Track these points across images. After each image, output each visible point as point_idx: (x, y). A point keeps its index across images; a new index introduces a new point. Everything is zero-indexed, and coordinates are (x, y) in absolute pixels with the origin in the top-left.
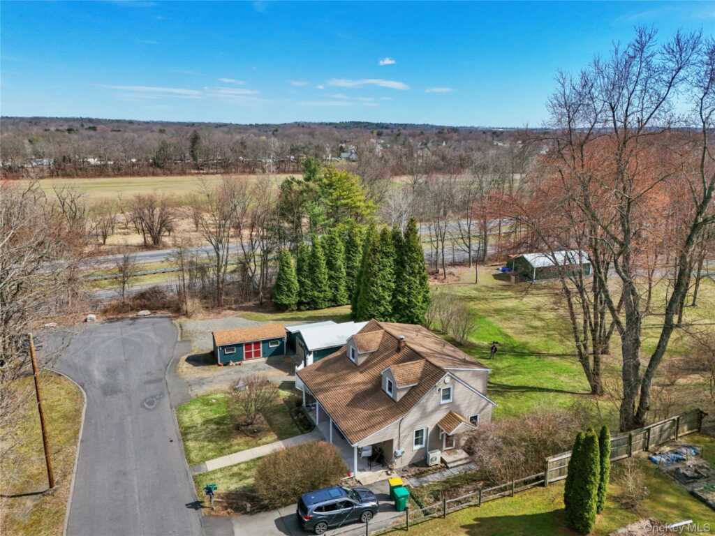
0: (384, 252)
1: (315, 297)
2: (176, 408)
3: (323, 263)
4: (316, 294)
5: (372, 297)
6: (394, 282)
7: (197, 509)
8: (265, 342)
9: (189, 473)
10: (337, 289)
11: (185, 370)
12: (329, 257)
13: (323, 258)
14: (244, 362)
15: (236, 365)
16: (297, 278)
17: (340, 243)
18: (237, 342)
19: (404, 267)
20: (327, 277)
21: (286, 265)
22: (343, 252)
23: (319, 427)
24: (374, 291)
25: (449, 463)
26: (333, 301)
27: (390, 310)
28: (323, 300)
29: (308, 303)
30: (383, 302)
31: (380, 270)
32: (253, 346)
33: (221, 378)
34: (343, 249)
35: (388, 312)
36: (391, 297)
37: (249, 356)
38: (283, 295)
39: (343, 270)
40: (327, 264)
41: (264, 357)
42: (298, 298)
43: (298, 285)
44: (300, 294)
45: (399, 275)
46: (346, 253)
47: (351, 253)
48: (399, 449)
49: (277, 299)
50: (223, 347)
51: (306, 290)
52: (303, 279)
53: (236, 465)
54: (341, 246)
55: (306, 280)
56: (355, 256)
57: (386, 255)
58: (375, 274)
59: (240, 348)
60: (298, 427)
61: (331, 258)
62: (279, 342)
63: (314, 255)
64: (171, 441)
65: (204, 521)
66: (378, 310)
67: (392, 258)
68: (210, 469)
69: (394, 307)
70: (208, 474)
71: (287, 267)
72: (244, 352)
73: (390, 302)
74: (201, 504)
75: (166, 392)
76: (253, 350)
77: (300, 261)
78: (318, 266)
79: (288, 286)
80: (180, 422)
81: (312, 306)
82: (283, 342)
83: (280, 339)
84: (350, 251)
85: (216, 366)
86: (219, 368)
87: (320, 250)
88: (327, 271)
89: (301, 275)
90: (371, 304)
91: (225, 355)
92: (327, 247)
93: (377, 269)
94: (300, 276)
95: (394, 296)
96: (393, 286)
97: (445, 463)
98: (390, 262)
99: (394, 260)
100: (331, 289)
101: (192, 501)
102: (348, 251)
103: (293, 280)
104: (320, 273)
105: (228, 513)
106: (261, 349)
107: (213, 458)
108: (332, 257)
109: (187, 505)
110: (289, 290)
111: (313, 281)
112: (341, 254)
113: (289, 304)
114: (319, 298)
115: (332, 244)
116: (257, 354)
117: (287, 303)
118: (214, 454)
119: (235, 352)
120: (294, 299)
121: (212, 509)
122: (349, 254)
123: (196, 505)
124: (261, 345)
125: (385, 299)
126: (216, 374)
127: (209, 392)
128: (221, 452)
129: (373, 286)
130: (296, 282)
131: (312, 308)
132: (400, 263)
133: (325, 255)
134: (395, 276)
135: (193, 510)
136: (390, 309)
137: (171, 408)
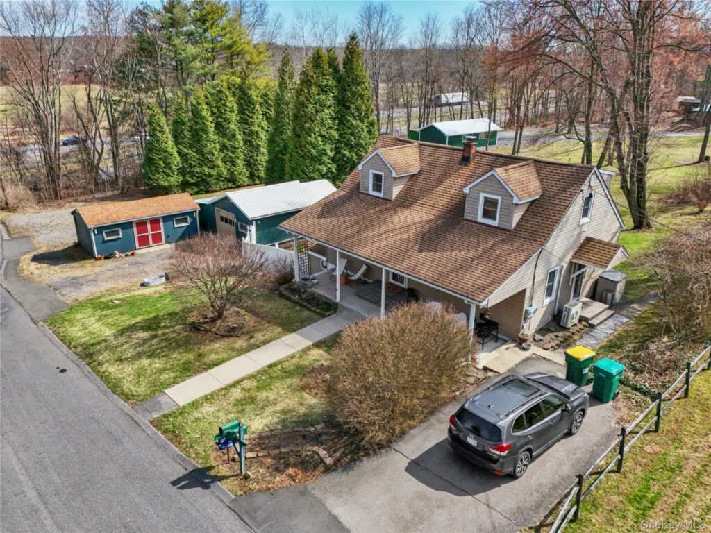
0: (320, 86)
1: (205, 175)
2: (45, 321)
3: (211, 128)
4: (207, 170)
5: (309, 151)
6: (337, 130)
7: (206, 486)
8: (167, 218)
9: (138, 417)
10: (233, 164)
11: (36, 272)
12: (217, 117)
13: (210, 119)
14: (137, 252)
15: (127, 255)
16: (176, 149)
17: (231, 99)
18: (123, 220)
19: (349, 108)
20: (218, 146)
21: (158, 128)
22: (236, 112)
23: (345, 304)
24: (311, 144)
25: (592, 318)
26: (229, 181)
27: (334, 170)
28: (217, 178)
29: (196, 184)
30: (324, 158)
31: (317, 112)
32: (149, 226)
33: (109, 274)
34: (236, 107)
35: (332, 172)
36: (334, 152)
37: (144, 242)
38: (159, 173)
39: (239, 137)
40: (216, 128)
41: (167, 242)
42: (181, 179)
43: (178, 158)
44: (183, 172)
45: (341, 119)
46: (239, 113)
47: (247, 112)
48: (531, 306)
49: (150, 179)
50: (100, 229)
51: (191, 166)
52: (185, 150)
53: (233, 385)
54: (232, 102)
55: (190, 151)
56: (251, 118)
57: (323, 90)
58: (310, 118)
59: (129, 231)
60: (308, 309)
61: (220, 120)
62: (189, 220)
63: (196, 113)
64: (63, 371)
65: (242, 509)
66: (318, 170)
67: (332, 95)
68: (182, 401)
69: (338, 166)
70: (182, 411)
71: (160, 132)
72: (136, 236)
73: (333, 159)
74: (213, 473)
75: (13, 303)
76: (150, 233)
77: (177, 125)
78: (205, 131)
79: (164, 160)
80: (67, 341)
81: (203, 188)
82: (194, 220)
83: (190, 214)
84: (244, 109)
85: (92, 261)
86: (98, 262)
87: (205, 107)
88: (216, 137)
89: (181, 143)
90: (308, 162)
91: (104, 242)
92: (213, 103)
93: (313, 111)
94: (180, 146)
95: (337, 150)
96: (336, 135)
97: (586, 320)
98: (329, 100)
99: (334, 97)
100: (225, 163)
101: (180, 471)
102: (242, 111)
103: (170, 150)
104: (209, 140)
105: (291, 477)
106: (162, 231)
107: (175, 382)
108: (221, 117)
109: (174, 483)
110: (168, 165)
111: (200, 152)
112: (233, 114)
113: (170, 186)
114: (210, 176)
115: (221, 99)
116: (157, 239)
117: (166, 184)
118: (172, 375)
119: (121, 236)
120: (175, 179)
121: (246, 477)
122: (244, 114)
123: (199, 478)
124: (162, 224)
125: (326, 154)
126: (97, 270)
127: (98, 294)
128: (188, 370)
129: (310, 136)
130: (176, 154)
131: (201, 190)
132: (342, 103)
133: (213, 113)
134: (337, 122)
135: (198, 491)
136: (333, 168)
137: (36, 323)
